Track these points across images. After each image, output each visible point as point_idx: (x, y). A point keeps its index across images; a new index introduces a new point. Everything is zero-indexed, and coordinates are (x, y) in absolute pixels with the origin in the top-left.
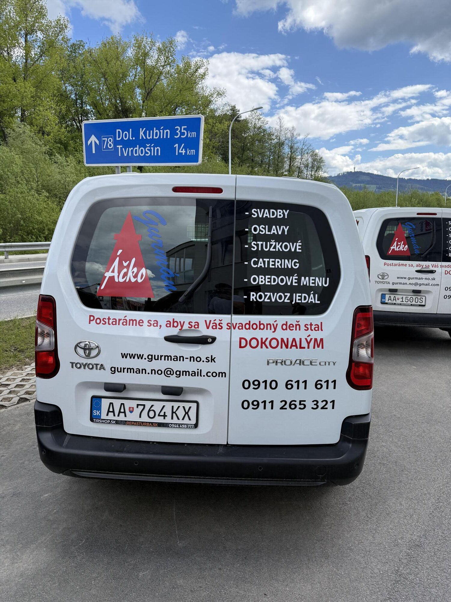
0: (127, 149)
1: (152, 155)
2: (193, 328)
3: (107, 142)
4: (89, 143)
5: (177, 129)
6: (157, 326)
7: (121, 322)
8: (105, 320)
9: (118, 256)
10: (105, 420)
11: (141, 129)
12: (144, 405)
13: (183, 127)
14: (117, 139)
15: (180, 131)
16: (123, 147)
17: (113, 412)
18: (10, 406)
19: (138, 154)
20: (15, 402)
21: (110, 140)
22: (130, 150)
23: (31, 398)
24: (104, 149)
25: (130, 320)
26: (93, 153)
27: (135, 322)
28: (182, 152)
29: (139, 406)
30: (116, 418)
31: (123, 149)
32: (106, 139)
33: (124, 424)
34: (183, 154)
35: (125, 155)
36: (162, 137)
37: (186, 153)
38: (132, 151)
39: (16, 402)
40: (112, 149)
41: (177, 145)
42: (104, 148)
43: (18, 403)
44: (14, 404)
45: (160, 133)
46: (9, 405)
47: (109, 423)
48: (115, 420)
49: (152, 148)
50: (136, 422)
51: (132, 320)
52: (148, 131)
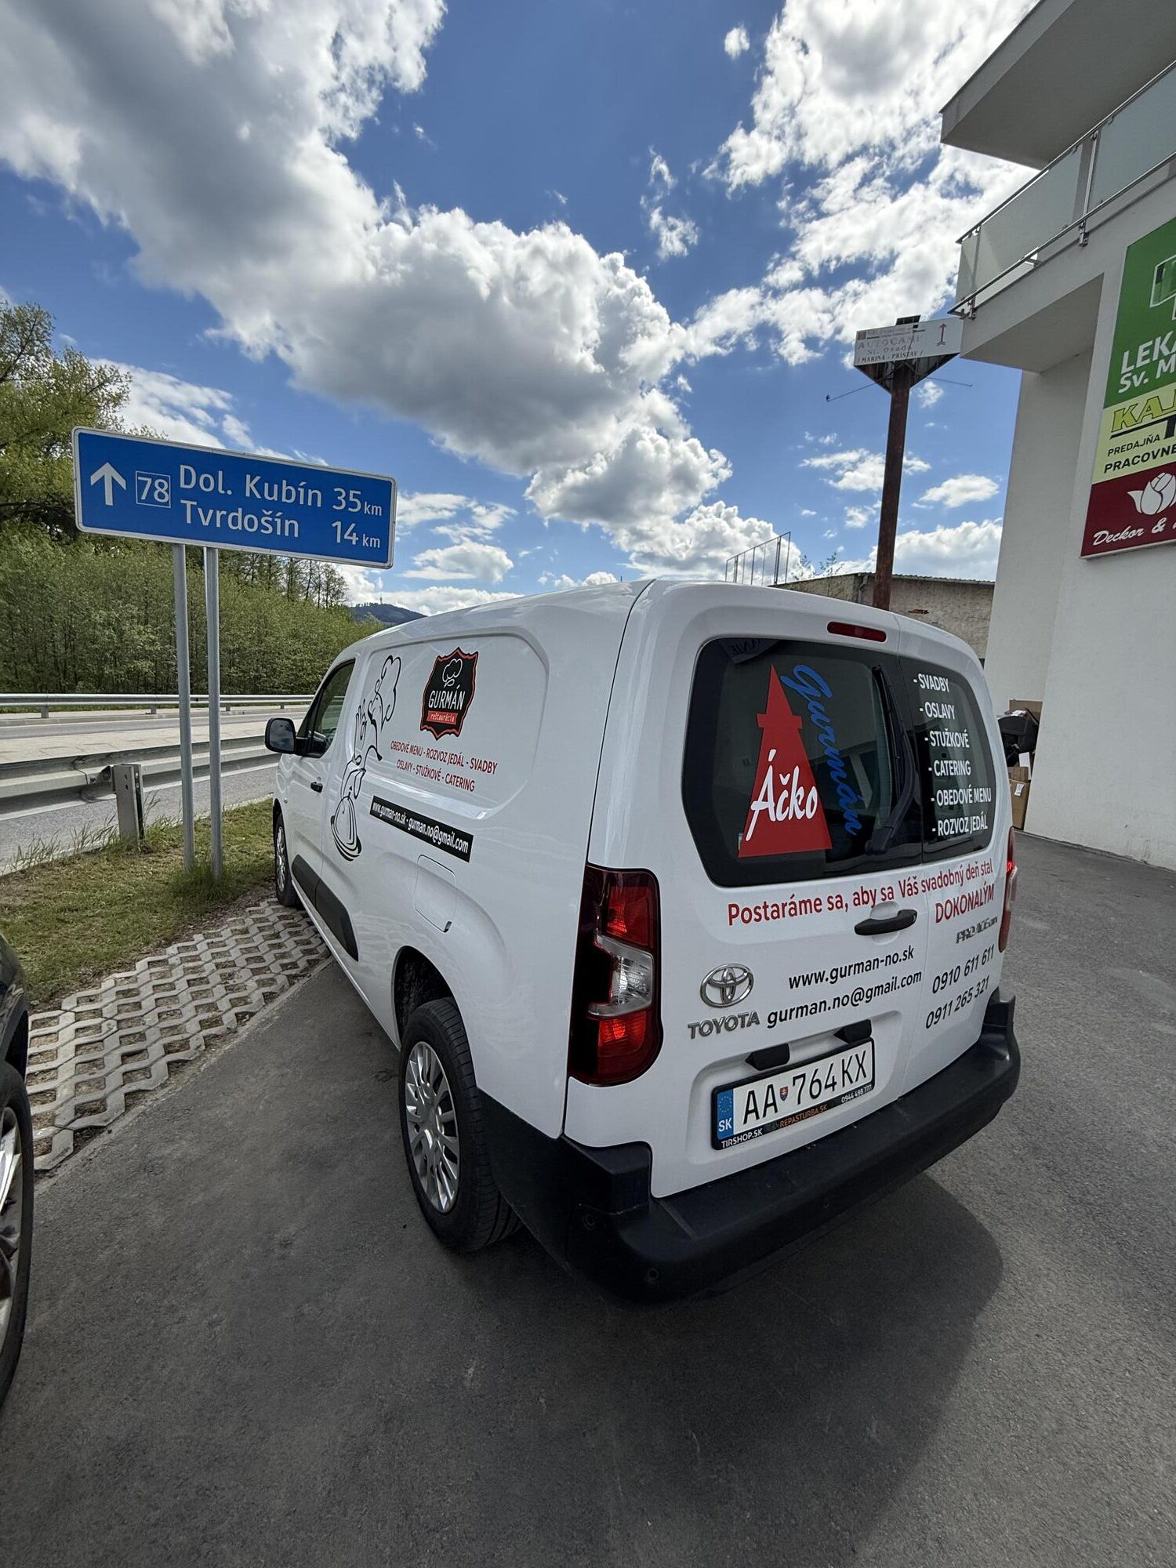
0: (211, 512)
1: (279, 533)
2: (887, 900)
3: (152, 489)
4: (94, 479)
5: (340, 494)
6: (842, 907)
7: (787, 908)
8: (758, 910)
9: (772, 763)
10: (742, 1134)
11: (248, 477)
12: (803, 1076)
13: (352, 492)
14: (182, 485)
15: (347, 498)
16: (199, 505)
17: (755, 1110)
18: (57, 1167)
19: (240, 527)
20: (68, 1148)
21: (161, 485)
22: (219, 515)
23: (106, 1121)
24: (140, 501)
25: (800, 903)
26: (107, 503)
27: (808, 904)
28: (350, 538)
29: (797, 1081)
30: (763, 1122)
31: (200, 510)
32: (149, 480)
33: (777, 1129)
34: (354, 543)
35: (206, 523)
36: (302, 502)
37: (360, 541)
38: (224, 519)
39: (71, 1146)
40: (166, 504)
41: (339, 524)
42: (143, 498)
43: (77, 1149)
44: (67, 1154)
45: (298, 493)
46: (55, 1163)
47: (751, 1138)
48: (759, 1128)
49: (279, 521)
50: (794, 1115)
51: (804, 901)
52: (266, 485)
